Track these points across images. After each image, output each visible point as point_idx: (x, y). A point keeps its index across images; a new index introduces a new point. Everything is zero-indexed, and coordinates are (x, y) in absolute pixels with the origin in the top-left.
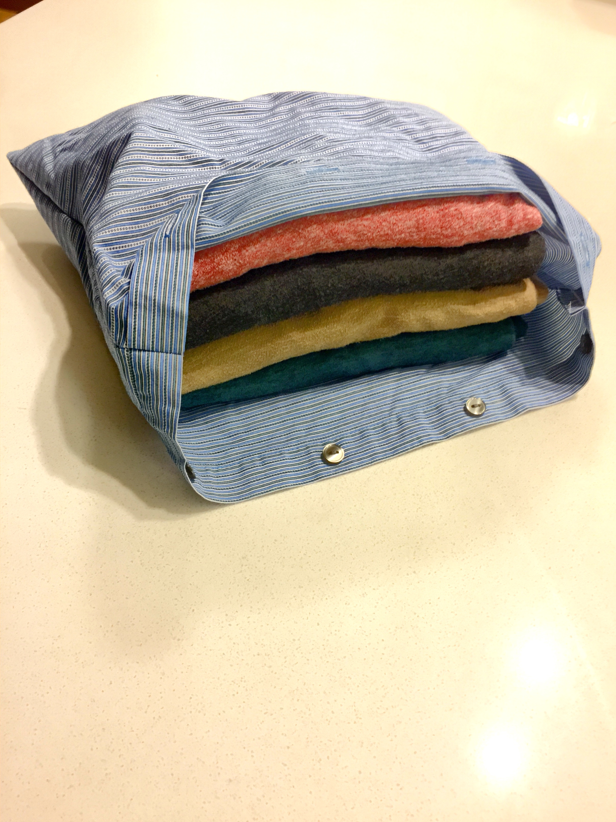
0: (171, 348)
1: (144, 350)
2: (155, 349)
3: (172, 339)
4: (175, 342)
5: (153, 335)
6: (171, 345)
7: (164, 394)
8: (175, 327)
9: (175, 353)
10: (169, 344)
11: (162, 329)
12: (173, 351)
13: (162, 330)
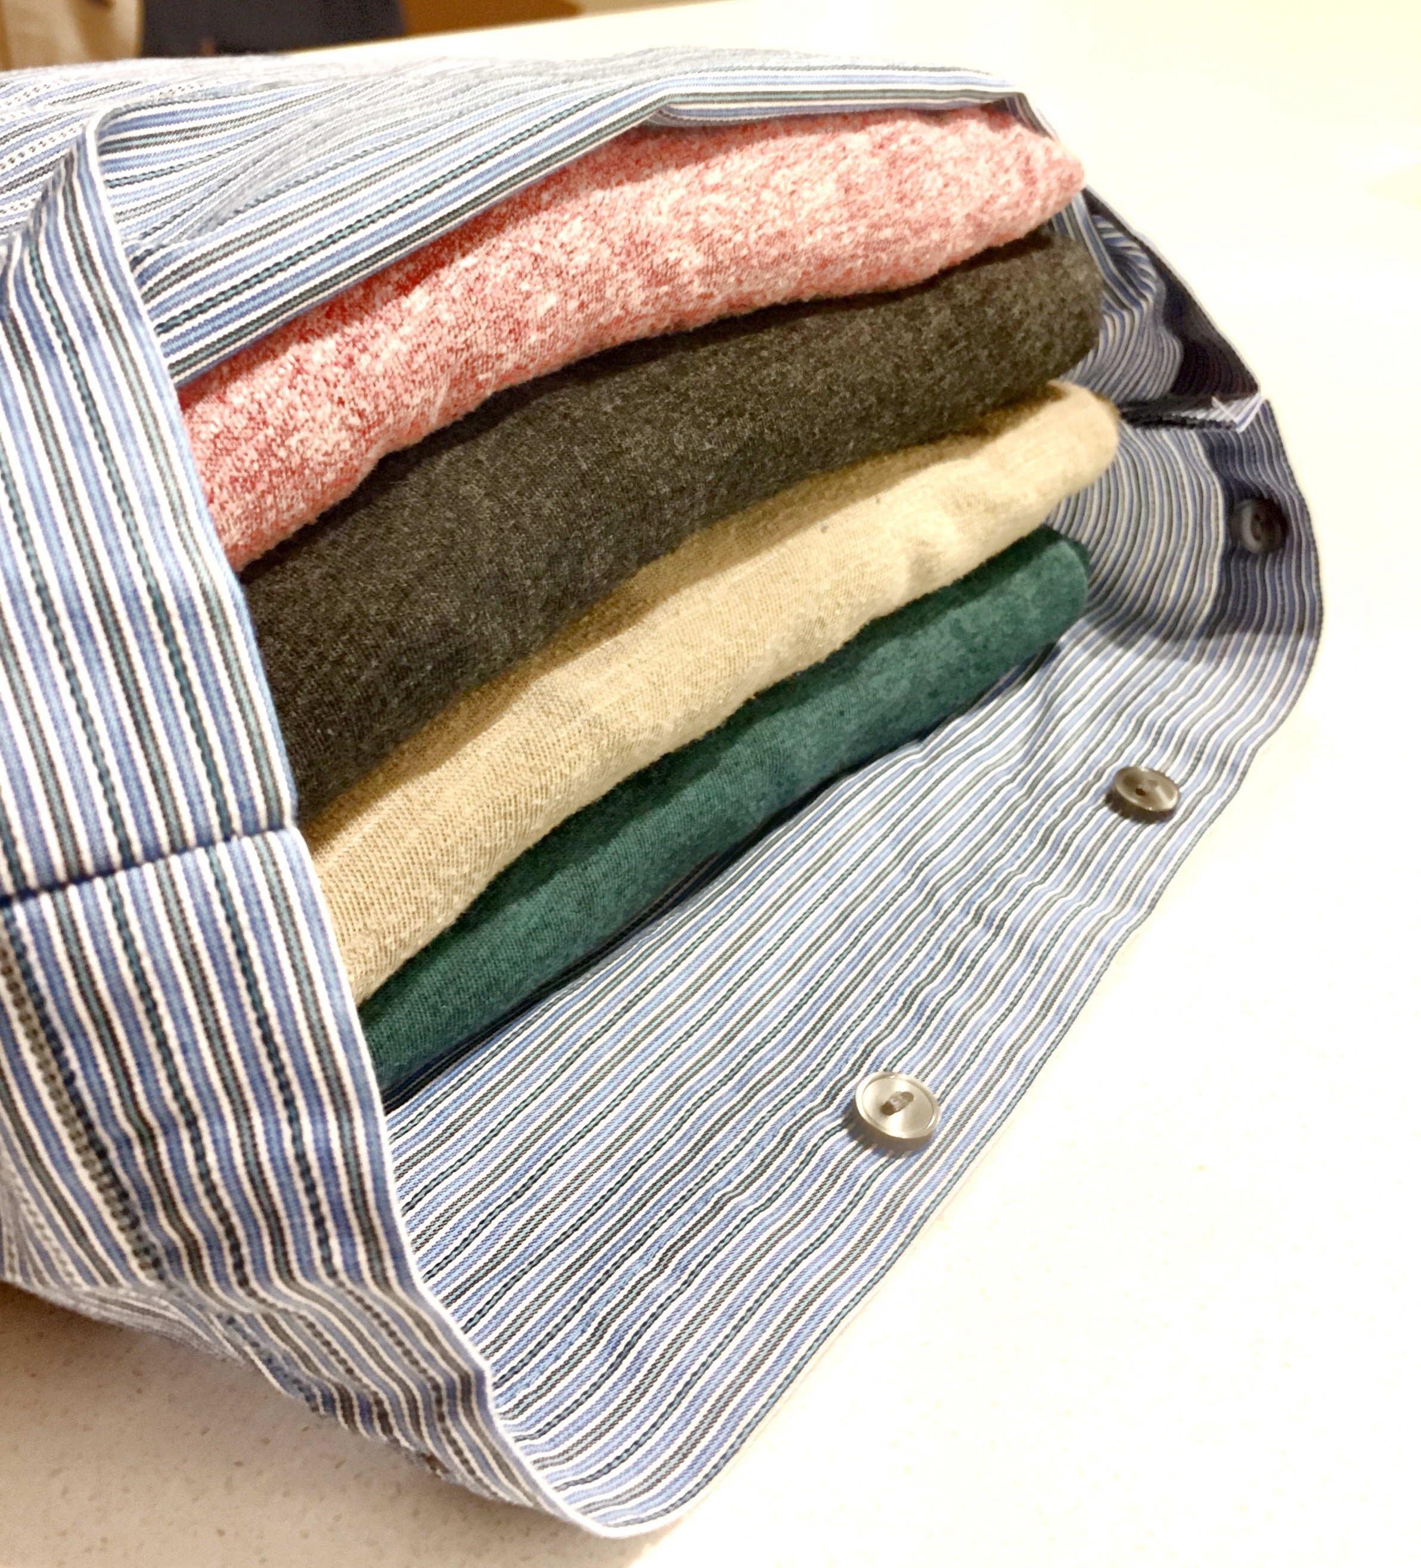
0: (221, 808)
1: (80, 877)
2: (137, 849)
3: (207, 756)
4: (230, 764)
5: (103, 776)
6: (217, 789)
7: (268, 1068)
8: (205, 686)
9: (252, 830)
10: (206, 786)
11: (137, 723)
12: (237, 824)
13: (139, 730)
